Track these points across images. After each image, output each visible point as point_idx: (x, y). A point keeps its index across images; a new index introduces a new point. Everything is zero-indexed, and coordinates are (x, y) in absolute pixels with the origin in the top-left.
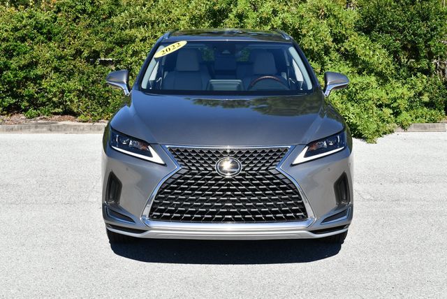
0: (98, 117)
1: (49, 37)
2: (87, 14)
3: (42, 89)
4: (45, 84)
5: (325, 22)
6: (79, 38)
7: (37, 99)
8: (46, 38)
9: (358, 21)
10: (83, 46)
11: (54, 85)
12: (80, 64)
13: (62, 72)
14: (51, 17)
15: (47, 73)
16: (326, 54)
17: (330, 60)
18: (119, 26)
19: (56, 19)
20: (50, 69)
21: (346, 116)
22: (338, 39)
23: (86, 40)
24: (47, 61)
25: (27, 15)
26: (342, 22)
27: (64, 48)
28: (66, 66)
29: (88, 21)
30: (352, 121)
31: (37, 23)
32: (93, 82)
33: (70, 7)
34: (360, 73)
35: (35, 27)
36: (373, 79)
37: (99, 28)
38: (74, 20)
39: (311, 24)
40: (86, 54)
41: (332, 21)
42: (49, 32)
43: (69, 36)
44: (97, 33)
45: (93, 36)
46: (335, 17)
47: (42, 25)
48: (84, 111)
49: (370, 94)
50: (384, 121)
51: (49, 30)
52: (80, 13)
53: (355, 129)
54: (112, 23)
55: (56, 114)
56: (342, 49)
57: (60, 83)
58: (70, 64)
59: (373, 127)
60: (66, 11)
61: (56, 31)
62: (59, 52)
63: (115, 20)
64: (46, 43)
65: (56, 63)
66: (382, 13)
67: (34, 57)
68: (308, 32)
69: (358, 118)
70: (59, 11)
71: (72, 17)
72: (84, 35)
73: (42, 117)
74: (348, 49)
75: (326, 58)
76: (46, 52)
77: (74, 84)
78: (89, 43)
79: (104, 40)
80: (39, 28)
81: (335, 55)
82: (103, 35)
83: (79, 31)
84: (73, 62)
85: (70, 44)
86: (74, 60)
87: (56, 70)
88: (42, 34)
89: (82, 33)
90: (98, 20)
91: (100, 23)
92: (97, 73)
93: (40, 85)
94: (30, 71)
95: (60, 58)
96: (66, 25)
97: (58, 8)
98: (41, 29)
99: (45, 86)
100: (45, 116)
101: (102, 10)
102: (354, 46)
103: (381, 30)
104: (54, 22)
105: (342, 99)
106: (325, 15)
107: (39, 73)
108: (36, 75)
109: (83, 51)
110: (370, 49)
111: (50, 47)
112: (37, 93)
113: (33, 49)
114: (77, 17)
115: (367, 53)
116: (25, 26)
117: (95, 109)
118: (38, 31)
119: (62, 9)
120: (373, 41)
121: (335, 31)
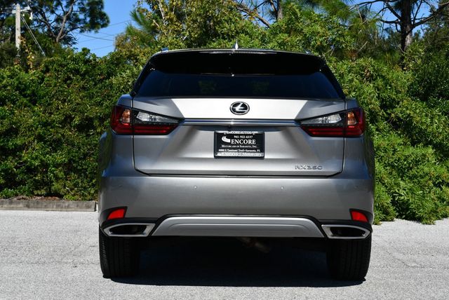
0: (89, 197)
1: (34, 99)
2: (81, 75)
3: (21, 163)
4: (25, 156)
5: (371, 85)
6: (69, 101)
7: (15, 175)
8: (30, 101)
9: (412, 85)
10: (74, 111)
11: (37, 158)
12: (69, 133)
13: (47, 141)
14: (38, 77)
15: (29, 142)
16: (372, 122)
17: (377, 130)
18: (119, 87)
19: (43, 79)
20: (32, 138)
21: (396, 193)
22: (387, 105)
23: (78, 104)
24: (30, 128)
25: (8, 73)
26: (393, 84)
27: (51, 114)
28: (53, 134)
29: (82, 83)
30: (402, 198)
31: (20, 83)
32: (85, 155)
33: (61, 65)
34: (414, 144)
35: (18, 88)
36: (430, 150)
37: (94, 91)
38: (65, 81)
39: (354, 83)
40: (77, 121)
41: (380, 82)
42: (34, 94)
43: (57, 99)
44: (91, 97)
45: (86, 101)
46: (383, 78)
47: (25, 85)
48: (72, 190)
49: (426, 169)
50: (443, 200)
51: (33, 91)
52: (72, 72)
53: (408, 209)
54: (111, 85)
55: (38, 195)
56: (393, 115)
57: (44, 155)
58: (57, 132)
59: (430, 206)
60: (56, 70)
61: (42, 93)
62: (44, 117)
63: (114, 80)
64: (29, 106)
65: (40, 131)
66: (442, 76)
67: (15, 123)
68: (350, 92)
69: (410, 195)
70: (47, 70)
71: (61, 76)
72: (76, 98)
73: (21, 197)
74: (400, 115)
75: (373, 127)
76: (28, 117)
77: (60, 157)
78: (81, 108)
79: (100, 104)
80: (21, 88)
81: (383, 124)
82: (99, 99)
83: (69, 94)
84: (61, 131)
85: (58, 109)
86: (63, 128)
87: (40, 138)
88: (25, 96)
89: (73, 96)
90: (93, 80)
91: (95, 85)
92: (90, 145)
93: (20, 157)
94: (8, 141)
95: (45, 125)
96: (55, 86)
97: (46, 66)
98: (24, 90)
99: (25, 158)
100: (24, 196)
101: (99, 69)
102: (408, 112)
103: (441, 95)
104: (41, 83)
105: (391, 173)
106: (372, 76)
107: (19, 142)
108: (16, 145)
109: (74, 118)
110: (427, 115)
111: (34, 112)
112: (16, 167)
113: (14, 113)
114: (69, 78)
115: (424, 120)
116: (5, 86)
117: (85, 188)
118: (20, 93)
119: (51, 67)
120: (431, 107)
121: (384, 95)
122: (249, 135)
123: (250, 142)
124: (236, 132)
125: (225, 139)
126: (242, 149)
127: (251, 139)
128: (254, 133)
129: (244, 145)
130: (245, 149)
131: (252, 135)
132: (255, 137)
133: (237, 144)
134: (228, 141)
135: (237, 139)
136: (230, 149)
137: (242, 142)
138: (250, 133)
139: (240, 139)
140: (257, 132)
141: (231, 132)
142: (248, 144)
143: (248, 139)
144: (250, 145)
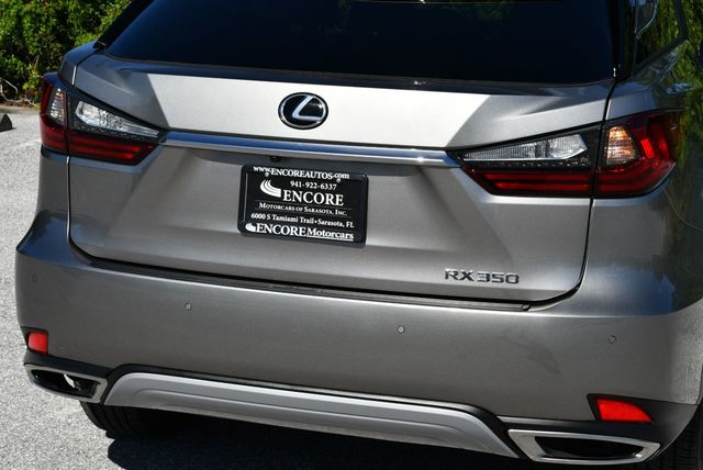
122: (328, 181)
123: (329, 200)
124: (295, 173)
125: (267, 188)
126: (308, 216)
127: (334, 192)
128: (340, 176)
129: (314, 206)
130: (316, 217)
131: (334, 181)
132: (342, 187)
133: (297, 204)
134: (276, 192)
135: (297, 190)
136: (280, 213)
137: (310, 198)
138: (329, 176)
139: (304, 189)
140: (347, 176)
141: (282, 173)
142: (323, 206)
143: (324, 192)
144: (330, 207)
